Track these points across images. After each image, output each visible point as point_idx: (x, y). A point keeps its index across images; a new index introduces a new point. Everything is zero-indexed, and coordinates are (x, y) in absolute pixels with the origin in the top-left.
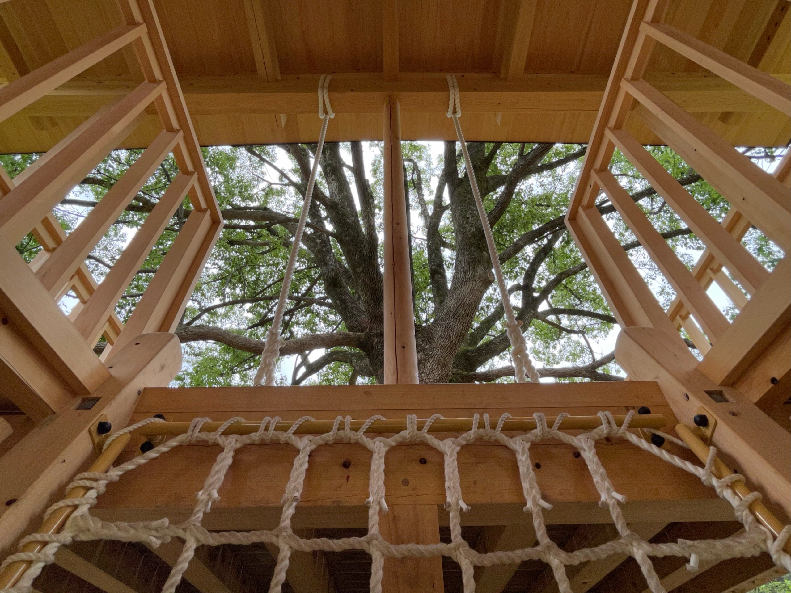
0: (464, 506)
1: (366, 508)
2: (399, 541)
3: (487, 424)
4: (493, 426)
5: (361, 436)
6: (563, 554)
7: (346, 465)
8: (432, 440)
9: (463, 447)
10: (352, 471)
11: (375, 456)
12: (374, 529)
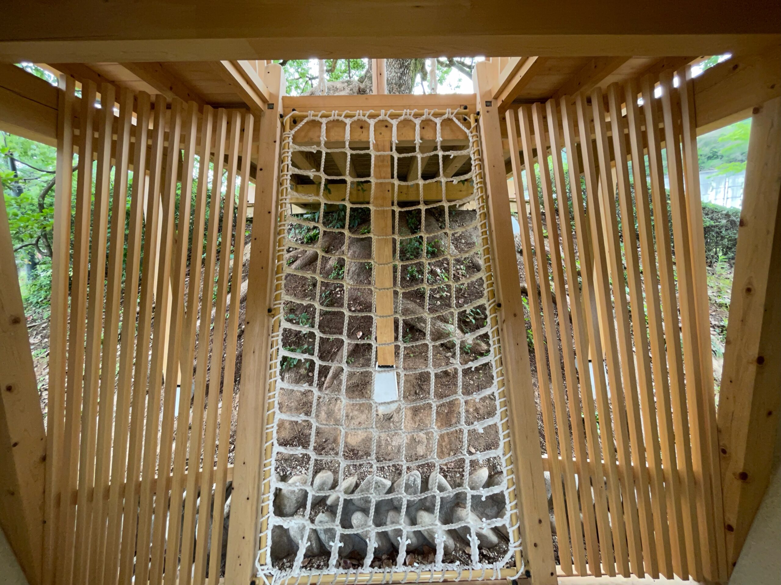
0: (397, 142)
1: (369, 142)
2: (379, 151)
3: (408, 114)
4: (410, 115)
5: (366, 118)
6: (421, 155)
7: (362, 128)
8: (389, 119)
9: (399, 122)
10: (363, 130)
11: (371, 126)
12: (371, 147)
